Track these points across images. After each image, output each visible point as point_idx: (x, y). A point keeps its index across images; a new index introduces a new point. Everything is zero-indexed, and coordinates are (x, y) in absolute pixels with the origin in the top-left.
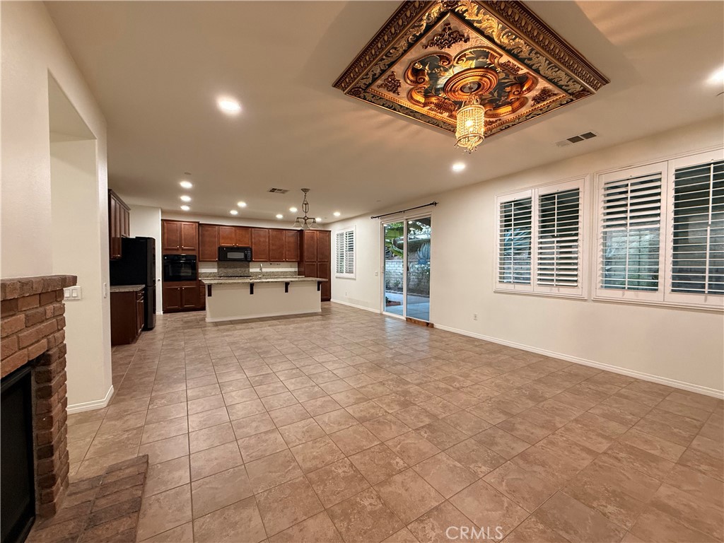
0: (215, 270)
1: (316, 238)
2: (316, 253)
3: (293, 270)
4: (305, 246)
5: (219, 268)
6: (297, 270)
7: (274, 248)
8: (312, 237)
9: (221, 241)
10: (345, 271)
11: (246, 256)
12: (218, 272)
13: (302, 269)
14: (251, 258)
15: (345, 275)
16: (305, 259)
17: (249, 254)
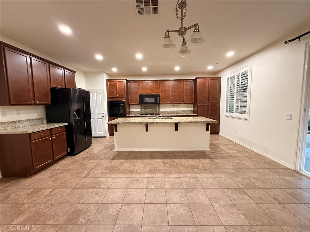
0: (139, 110)
1: (207, 84)
2: (207, 96)
3: (189, 109)
4: (198, 91)
5: (141, 108)
6: (192, 109)
7: (175, 94)
8: (204, 84)
9: (141, 91)
10: (235, 111)
11: (156, 100)
12: (141, 111)
13: (196, 109)
14: (159, 102)
15: (235, 114)
16: (198, 101)
17: (158, 99)
